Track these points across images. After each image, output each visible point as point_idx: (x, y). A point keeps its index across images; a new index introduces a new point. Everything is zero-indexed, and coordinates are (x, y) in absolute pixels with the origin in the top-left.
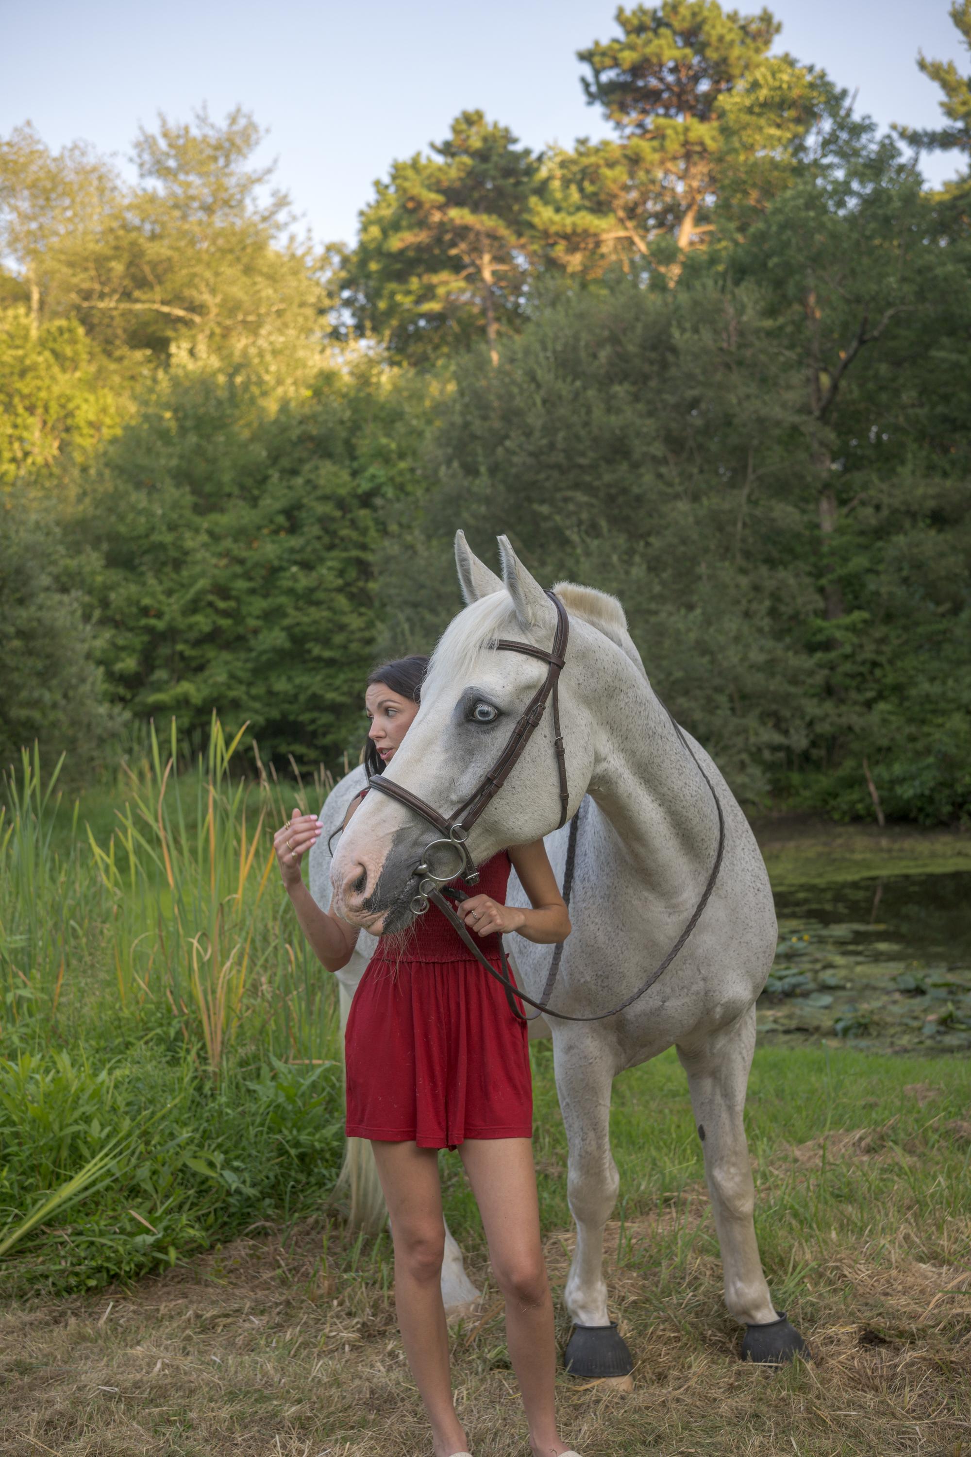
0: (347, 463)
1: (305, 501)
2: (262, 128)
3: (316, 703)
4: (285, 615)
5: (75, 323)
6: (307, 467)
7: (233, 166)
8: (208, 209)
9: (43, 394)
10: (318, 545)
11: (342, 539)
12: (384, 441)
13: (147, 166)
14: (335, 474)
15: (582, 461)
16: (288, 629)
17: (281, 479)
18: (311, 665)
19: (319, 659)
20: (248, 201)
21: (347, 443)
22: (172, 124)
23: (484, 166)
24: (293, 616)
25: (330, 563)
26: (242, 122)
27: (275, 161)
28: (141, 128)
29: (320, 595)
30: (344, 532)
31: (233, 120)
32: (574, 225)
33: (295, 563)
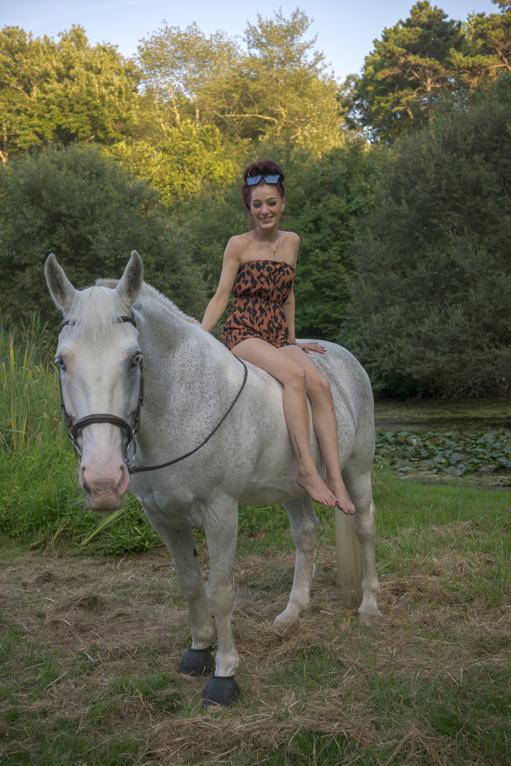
0: (345, 196)
1: (323, 216)
2: (309, 20)
3: (327, 319)
4: (313, 275)
5: (215, 126)
6: (325, 198)
7: (295, 40)
8: (283, 63)
9: (198, 163)
10: (329, 239)
11: (342, 235)
12: (364, 184)
13: (252, 42)
14: (338, 202)
15: (456, 196)
16: (314, 281)
17: (311, 205)
18: (325, 299)
19: (329, 297)
20: (302, 59)
21: (345, 185)
22: (264, 20)
23: (428, 32)
24: (316, 275)
25: (334, 248)
26: (300, 16)
27: (316, 36)
28: (248, 23)
29: (330, 264)
30: (343, 231)
31: (295, 16)
32: (473, 62)
33: (318, 248)
